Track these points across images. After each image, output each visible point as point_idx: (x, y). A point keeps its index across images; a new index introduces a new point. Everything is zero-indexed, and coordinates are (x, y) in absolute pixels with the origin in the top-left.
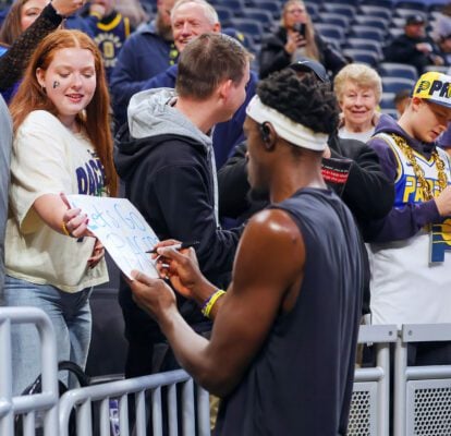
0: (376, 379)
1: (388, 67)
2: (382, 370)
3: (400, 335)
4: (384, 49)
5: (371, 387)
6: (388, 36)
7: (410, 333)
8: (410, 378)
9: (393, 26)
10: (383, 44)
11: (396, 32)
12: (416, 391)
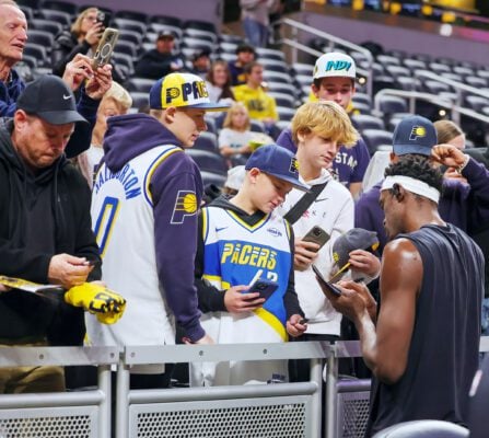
0: (98, 403)
1: (138, 82)
2: (103, 393)
3: (122, 356)
4: (135, 63)
5: (91, 411)
6: (141, 51)
7: (133, 355)
8: (132, 402)
9: (146, 40)
10: (135, 59)
11: (148, 47)
12: (139, 416)
